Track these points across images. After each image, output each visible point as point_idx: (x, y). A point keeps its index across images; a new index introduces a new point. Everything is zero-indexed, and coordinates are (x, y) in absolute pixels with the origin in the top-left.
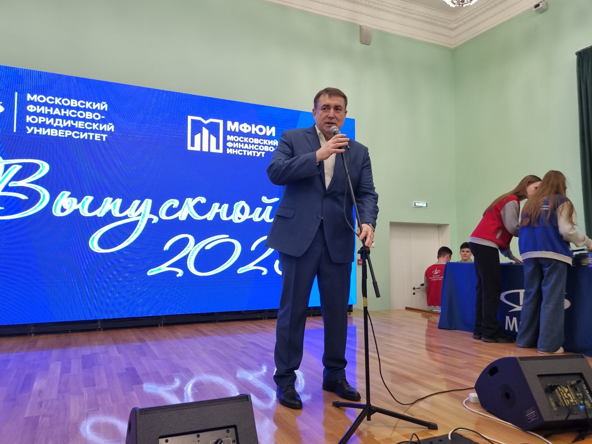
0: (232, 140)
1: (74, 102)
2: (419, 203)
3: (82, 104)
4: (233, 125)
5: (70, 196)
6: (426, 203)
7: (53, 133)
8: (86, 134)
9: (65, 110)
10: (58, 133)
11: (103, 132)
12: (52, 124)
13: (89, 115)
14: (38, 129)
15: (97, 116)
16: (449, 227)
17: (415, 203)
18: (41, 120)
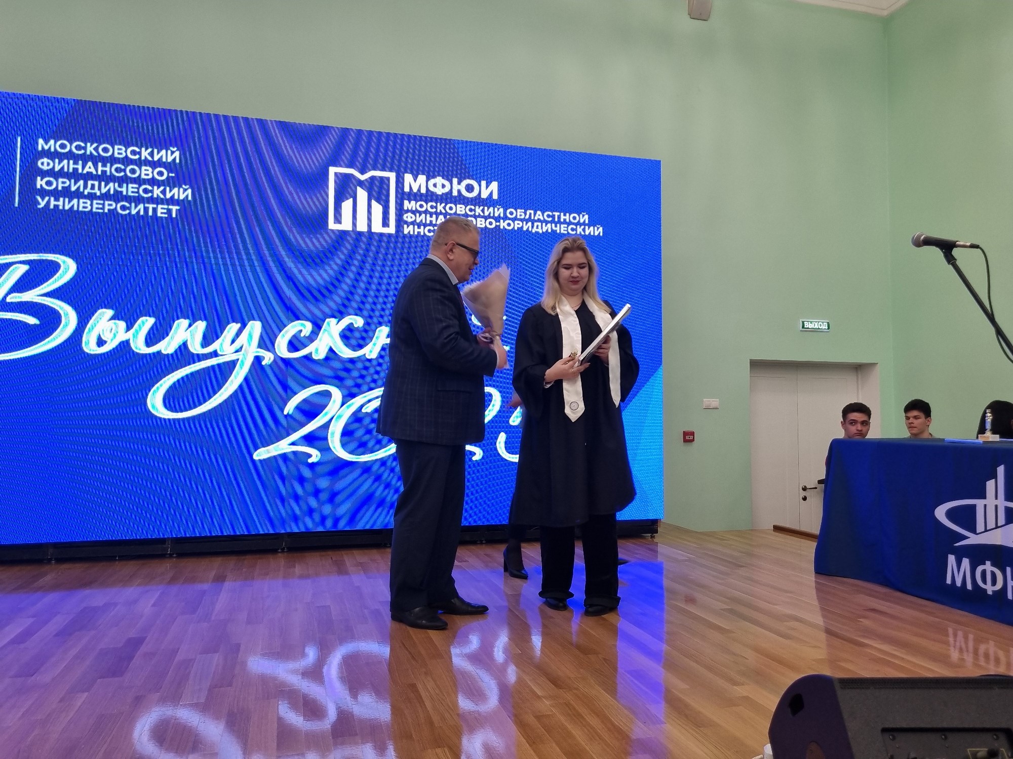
0: (414, 209)
1: (119, 149)
2: (811, 322)
3: (134, 153)
4: (415, 181)
5: (113, 318)
6: (828, 323)
7: (83, 205)
8: (141, 206)
9: (104, 165)
10: (92, 205)
11: (172, 201)
12: (81, 189)
13: (147, 172)
14: (57, 199)
15: (160, 173)
16: (878, 370)
17: (803, 323)
18: (61, 183)
